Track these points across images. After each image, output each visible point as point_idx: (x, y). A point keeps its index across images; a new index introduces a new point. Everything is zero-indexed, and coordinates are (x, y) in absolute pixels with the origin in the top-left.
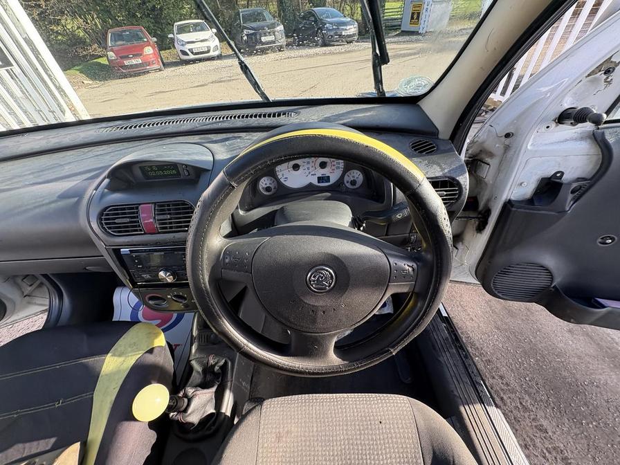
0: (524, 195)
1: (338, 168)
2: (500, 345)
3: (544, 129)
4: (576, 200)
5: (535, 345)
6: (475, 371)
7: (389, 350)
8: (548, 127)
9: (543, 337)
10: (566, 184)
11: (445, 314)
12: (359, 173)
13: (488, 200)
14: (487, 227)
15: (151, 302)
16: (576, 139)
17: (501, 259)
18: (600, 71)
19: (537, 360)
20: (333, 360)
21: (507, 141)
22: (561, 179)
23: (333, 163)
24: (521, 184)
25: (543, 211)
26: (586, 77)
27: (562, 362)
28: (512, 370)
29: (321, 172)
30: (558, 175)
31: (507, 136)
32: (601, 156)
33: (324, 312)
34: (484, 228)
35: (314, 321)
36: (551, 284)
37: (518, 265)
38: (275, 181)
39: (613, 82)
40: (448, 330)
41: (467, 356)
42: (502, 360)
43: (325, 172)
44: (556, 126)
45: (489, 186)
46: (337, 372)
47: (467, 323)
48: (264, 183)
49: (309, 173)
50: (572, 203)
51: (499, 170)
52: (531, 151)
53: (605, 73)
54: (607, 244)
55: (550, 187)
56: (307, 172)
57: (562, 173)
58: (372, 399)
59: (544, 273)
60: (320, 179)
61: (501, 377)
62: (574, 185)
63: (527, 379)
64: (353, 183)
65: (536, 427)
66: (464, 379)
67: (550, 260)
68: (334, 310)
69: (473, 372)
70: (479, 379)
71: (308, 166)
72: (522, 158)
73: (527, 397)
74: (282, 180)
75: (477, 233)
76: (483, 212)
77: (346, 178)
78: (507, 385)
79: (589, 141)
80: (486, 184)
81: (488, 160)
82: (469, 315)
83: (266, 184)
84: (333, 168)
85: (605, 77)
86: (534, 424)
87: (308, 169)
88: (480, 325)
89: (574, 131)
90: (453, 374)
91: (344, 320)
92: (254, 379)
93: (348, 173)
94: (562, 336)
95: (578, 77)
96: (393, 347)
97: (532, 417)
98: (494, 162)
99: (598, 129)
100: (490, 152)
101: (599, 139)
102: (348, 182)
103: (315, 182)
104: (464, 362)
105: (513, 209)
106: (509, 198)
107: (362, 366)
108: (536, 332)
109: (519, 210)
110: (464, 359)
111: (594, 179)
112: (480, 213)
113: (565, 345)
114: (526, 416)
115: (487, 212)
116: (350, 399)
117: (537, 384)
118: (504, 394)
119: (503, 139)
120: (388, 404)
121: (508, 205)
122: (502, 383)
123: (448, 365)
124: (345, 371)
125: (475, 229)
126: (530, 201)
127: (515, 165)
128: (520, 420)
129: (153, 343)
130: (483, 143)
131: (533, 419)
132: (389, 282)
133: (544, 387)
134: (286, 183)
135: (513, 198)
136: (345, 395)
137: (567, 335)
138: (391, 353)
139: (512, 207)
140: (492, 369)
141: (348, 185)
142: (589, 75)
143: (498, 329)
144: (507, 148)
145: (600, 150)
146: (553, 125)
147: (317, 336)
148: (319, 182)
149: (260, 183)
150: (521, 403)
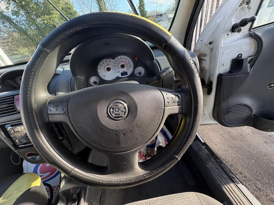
0: (226, 70)
1: (131, 67)
2: (234, 156)
3: (226, 36)
4: (251, 67)
5: (251, 152)
6: (228, 170)
7: (175, 157)
8: (228, 35)
9: (254, 148)
10: (245, 59)
11: (203, 142)
12: (142, 68)
13: (209, 78)
14: (212, 91)
15: (29, 158)
16: (242, 38)
17: (224, 105)
18: (244, 3)
19: (255, 161)
20: (139, 171)
21: (211, 46)
22: (241, 58)
23: (128, 65)
24: (223, 65)
25: (238, 75)
26: (239, 7)
27: (268, 159)
28: (245, 168)
29: (122, 70)
30: (240, 56)
31: (210, 43)
32: (257, 43)
33: (124, 134)
34: (211, 91)
35: (118, 142)
36: (252, 113)
37: (233, 106)
38: (99, 78)
39: (251, 8)
40: (207, 149)
41: (221, 162)
42: (238, 163)
43: (125, 70)
44: (232, 33)
45: (208, 70)
46: (143, 180)
47: (214, 147)
48: (93, 80)
49: (116, 71)
50: (250, 69)
51: (211, 62)
52: (224, 47)
53: (247, 4)
54: (272, 87)
55: (237, 63)
56: (115, 71)
57: (241, 55)
58: (172, 198)
59: (247, 109)
60: (123, 74)
61: (241, 173)
62: (249, 59)
63: (254, 172)
64: (140, 73)
65: (269, 200)
66: (224, 176)
67: (247, 101)
68: (131, 132)
69: (227, 171)
70: (232, 175)
71: (115, 68)
72: (220, 51)
73: (258, 183)
74: (102, 77)
75: (208, 95)
76: (208, 84)
77: (136, 72)
78: (245, 177)
79: (248, 38)
80: (206, 70)
81: (204, 58)
82: (214, 143)
83: (94, 80)
84: (128, 67)
85: (247, 6)
86: (268, 198)
87: (115, 69)
88: (221, 147)
89: (240, 35)
90: (217, 174)
91: (139, 138)
92: (101, 199)
93: (136, 69)
94: (263, 146)
95: (235, 8)
96: (177, 154)
97: (265, 194)
98: (207, 58)
99: (251, 31)
100: (204, 54)
101: (253, 35)
102: (137, 74)
103: (120, 76)
104: (220, 165)
105: (223, 77)
106: (219, 73)
107: (159, 173)
108: (250, 146)
109: (226, 77)
110: (220, 164)
111: (257, 55)
112: (207, 85)
113: (266, 150)
114: (262, 194)
115: (211, 83)
116: (159, 201)
117: (261, 174)
118: (245, 183)
119: (209, 45)
120: (184, 200)
121: (220, 76)
122: (243, 177)
123: (213, 169)
124: (148, 178)
125: (206, 94)
126: (230, 72)
127: (218, 56)
128: (259, 197)
129: (31, 185)
130: (200, 50)
131: (266, 195)
132: (165, 107)
133: (265, 175)
134: (104, 78)
135: (221, 73)
136: (155, 199)
137: (265, 144)
138: (177, 159)
139: (223, 76)
140: (235, 169)
141: (138, 75)
142: (240, 6)
143: (230, 147)
144: (212, 50)
145: (255, 40)
146: (230, 33)
147: (123, 154)
148: (122, 76)
149: (91, 80)
150: (256, 187)
